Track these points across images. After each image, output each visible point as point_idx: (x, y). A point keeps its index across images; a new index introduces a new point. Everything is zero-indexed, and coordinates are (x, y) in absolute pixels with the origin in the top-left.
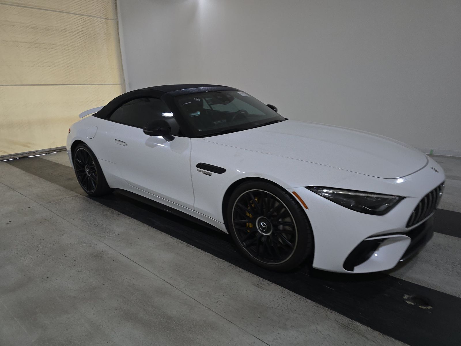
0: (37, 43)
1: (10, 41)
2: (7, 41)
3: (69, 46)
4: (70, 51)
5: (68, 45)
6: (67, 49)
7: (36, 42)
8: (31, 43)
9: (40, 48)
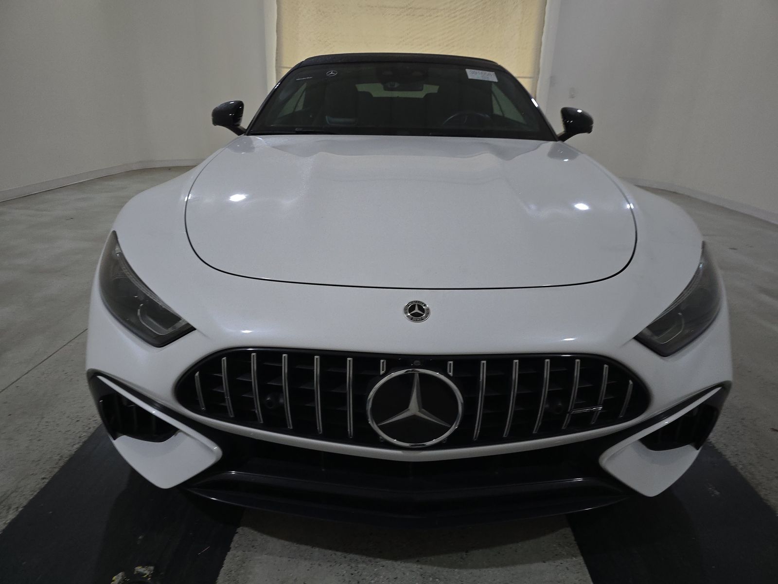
0: (411, 8)
1: (376, 6)
2: (372, 7)
3: (457, 11)
4: (456, 18)
5: (455, 9)
6: (453, 15)
7: (409, 7)
8: (403, 8)
9: (413, 15)
